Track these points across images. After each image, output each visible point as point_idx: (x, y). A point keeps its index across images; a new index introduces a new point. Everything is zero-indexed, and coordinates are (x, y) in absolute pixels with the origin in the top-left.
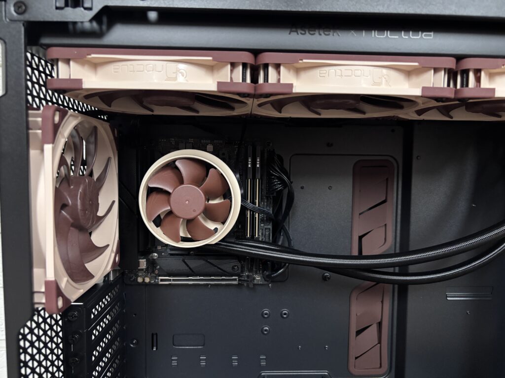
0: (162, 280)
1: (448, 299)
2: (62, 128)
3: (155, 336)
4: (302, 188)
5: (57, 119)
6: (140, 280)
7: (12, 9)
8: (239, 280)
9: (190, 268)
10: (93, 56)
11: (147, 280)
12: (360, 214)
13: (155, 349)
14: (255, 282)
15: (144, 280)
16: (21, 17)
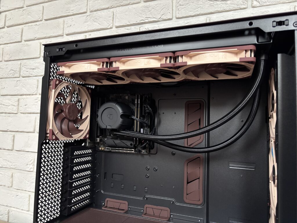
0: (107, 149)
1: (230, 167)
2: (60, 86)
3: (106, 174)
4: (163, 113)
5: (57, 83)
6: (100, 149)
7: (48, 53)
8: (135, 151)
9: (116, 144)
10: (67, 64)
11: (103, 149)
12: (188, 125)
13: (105, 179)
14: (142, 153)
15: (102, 149)
16: (49, 55)
